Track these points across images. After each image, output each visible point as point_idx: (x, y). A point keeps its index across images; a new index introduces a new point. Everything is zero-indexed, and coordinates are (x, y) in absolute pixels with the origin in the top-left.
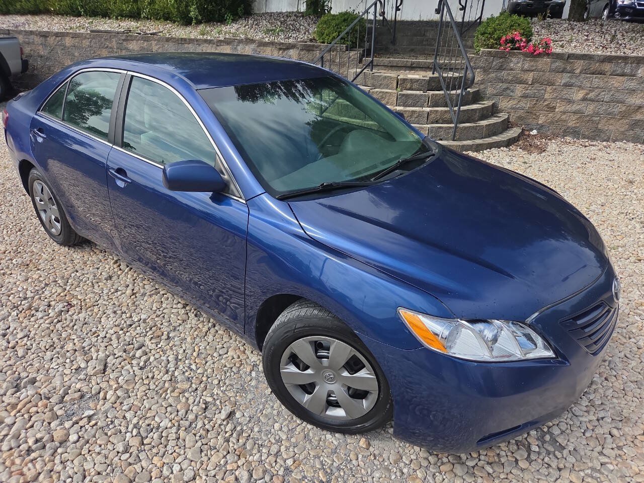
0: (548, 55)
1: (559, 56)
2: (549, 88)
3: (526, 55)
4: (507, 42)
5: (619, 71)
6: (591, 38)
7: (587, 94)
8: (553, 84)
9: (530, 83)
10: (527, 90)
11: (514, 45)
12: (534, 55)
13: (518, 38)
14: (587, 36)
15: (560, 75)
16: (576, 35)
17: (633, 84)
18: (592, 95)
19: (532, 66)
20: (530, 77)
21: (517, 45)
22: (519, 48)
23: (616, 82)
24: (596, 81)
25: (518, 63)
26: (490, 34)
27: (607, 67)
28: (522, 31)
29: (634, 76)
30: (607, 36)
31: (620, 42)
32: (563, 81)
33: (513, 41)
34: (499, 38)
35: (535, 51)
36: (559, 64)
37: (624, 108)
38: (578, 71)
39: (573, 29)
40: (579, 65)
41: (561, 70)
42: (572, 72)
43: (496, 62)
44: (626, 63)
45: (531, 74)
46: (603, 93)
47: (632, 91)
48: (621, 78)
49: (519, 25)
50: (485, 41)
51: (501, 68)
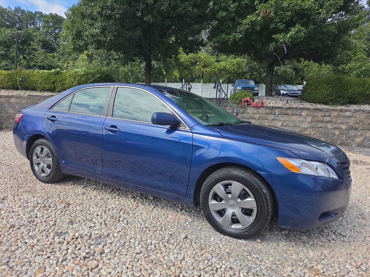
0: (263, 107)
1: (268, 108)
2: (266, 121)
3: (253, 107)
4: (245, 102)
5: (295, 113)
6: (277, 102)
7: (283, 123)
8: (267, 119)
9: (257, 119)
10: (257, 122)
11: (248, 103)
12: (257, 107)
13: (250, 100)
14: (276, 101)
15: (269, 116)
16: (271, 101)
17: (301, 119)
18: (285, 124)
19: (257, 112)
20: (257, 116)
21: (249, 103)
22: (250, 104)
23: (294, 118)
24: (286, 118)
25: (251, 110)
26: (236, 98)
27: (289, 112)
28: (250, 98)
29: (301, 115)
30: (284, 101)
31: (290, 104)
32: (272, 118)
33: (247, 101)
34: (241, 100)
35: (257, 105)
36: (268, 111)
37: (300, 129)
38: (277, 114)
39: (269, 99)
40: (277, 111)
41: (270, 113)
42: (274, 114)
43: (241, 110)
44: (297, 110)
45: (257, 115)
46: (290, 123)
47: (302, 122)
48: (296, 116)
49: (248, 95)
50: (234, 101)
51: (243, 113)
